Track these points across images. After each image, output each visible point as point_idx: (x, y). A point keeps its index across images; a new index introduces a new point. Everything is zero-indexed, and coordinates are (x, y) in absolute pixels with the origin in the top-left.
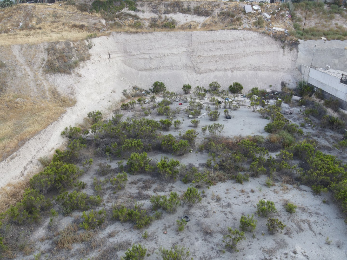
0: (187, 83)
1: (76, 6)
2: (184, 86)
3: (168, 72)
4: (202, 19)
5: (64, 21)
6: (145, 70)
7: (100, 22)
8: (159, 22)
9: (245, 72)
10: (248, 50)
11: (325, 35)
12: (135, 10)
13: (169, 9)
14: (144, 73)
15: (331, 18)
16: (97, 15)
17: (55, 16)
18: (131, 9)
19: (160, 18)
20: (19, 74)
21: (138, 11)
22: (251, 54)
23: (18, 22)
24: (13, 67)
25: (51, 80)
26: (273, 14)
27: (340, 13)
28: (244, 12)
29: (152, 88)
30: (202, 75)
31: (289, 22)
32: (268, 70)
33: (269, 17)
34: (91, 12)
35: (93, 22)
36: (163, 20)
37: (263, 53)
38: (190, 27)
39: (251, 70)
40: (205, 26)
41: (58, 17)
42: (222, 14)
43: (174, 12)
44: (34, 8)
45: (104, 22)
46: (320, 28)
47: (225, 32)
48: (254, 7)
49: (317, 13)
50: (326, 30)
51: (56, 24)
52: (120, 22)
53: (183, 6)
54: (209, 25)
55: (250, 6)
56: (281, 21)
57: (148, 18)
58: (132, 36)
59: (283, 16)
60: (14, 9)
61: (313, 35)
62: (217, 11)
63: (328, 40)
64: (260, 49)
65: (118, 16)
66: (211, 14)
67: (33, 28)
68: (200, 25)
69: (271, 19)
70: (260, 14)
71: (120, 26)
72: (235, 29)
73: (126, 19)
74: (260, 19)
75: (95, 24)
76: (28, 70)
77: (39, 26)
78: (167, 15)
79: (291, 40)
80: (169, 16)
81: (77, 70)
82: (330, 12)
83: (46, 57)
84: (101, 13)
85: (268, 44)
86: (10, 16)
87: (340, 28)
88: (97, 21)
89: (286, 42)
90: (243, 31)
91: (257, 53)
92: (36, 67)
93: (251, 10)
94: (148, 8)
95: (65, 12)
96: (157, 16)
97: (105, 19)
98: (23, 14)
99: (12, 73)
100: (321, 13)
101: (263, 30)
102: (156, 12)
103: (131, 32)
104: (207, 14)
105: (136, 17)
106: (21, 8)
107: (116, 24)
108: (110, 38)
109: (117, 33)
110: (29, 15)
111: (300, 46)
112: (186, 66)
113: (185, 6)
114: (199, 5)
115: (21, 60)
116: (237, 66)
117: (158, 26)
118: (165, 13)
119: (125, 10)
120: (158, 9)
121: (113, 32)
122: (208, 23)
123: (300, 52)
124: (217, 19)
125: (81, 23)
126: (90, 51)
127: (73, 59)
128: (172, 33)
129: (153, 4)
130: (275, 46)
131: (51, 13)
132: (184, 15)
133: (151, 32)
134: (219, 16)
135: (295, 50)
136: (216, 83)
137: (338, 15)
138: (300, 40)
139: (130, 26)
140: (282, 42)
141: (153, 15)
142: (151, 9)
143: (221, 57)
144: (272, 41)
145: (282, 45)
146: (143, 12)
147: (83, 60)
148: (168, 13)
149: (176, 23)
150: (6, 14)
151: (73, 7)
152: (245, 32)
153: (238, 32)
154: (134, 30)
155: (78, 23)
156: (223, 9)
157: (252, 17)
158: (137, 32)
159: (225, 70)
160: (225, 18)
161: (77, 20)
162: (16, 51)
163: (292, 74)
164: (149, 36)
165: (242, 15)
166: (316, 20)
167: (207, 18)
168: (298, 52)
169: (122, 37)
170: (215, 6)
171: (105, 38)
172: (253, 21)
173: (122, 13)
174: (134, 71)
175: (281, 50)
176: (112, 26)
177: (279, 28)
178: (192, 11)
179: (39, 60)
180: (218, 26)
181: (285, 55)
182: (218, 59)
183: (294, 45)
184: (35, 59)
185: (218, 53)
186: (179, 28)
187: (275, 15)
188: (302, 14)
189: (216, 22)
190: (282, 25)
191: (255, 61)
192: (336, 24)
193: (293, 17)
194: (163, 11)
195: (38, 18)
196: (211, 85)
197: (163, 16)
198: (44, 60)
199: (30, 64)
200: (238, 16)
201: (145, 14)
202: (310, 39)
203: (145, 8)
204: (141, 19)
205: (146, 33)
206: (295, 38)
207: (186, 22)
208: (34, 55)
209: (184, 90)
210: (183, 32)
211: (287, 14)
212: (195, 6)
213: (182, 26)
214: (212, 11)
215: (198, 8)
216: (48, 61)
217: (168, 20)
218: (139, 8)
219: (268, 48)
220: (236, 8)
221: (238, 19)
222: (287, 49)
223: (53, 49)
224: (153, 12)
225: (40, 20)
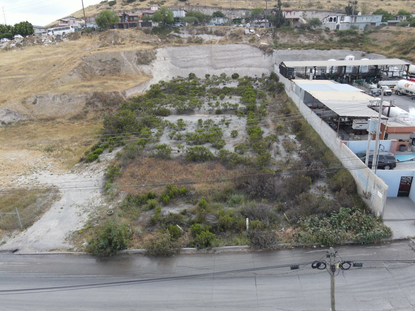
0: (207, 74)
1: (142, 30)
2: (206, 75)
3: (198, 69)
4: (219, 38)
5: (137, 39)
6: (185, 68)
7: (158, 40)
8: (193, 40)
9: (242, 68)
10: (245, 56)
11: (291, 47)
12: (178, 32)
13: (199, 32)
14: (184, 69)
15: (298, 37)
16: (155, 36)
17: (132, 37)
18: (175, 32)
19: (194, 37)
20: (126, 65)
21: (180, 33)
22: (246, 58)
23: (110, 40)
24: (122, 62)
25: (140, 67)
26: (262, 35)
27: (303, 34)
28: (244, 33)
29: (188, 77)
30: (217, 70)
31: (271, 39)
32: (256, 67)
33: (259, 36)
34: (152, 34)
35: (154, 40)
36: (195, 38)
37: (253, 57)
38: (211, 42)
39: (246, 67)
40: (220, 42)
41: (133, 38)
42: (231, 34)
43: (202, 33)
44: (119, 32)
45: (160, 40)
46: (290, 43)
47: (231, 45)
48: (251, 30)
49: (289, 34)
50: (293, 44)
51: (132, 42)
52: (170, 40)
53: (208, 30)
54: (223, 41)
55: (248, 30)
56: (266, 39)
57: (186, 37)
58: (177, 48)
59: (268, 36)
60: (107, 33)
61: (284, 47)
62: (228, 33)
63: (291, 50)
64: (251, 55)
65: (168, 37)
66: (224, 35)
67: (120, 44)
68: (217, 42)
69: (260, 37)
70: (254, 34)
71: (169, 42)
72: (237, 43)
73: (173, 38)
74: (254, 37)
75: (155, 41)
76: (129, 63)
77: (123, 42)
78: (198, 35)
79: (269, 50)
80: (199, 36)
81: (151, 63)
82: (297, 33)
83: (136, 57)
84: (158, 35)
85: (256, 52)
86: (105, 37)
87: (302, 43)
88: (156, 40)
89: (266, 51)
90: (241, 45)
91: (250, 57)
92: (132, 62)
93: (249, 32)
94: (186, 32)
95: (136, 34)
96: (191, 36)
97: (160, 38)
98: (113, 36)
99: (122, 64)
100: (292, 34)
101: (254, 44)
102: (191, 34)
103: (176, 46)
104: (222, 35)
105: (179, 37)
106: (111, 32)
107: (167, 41)
108: (164, 49)
109: (168, 46)
110: (116, 37)
111: (274, 53)
112: (208, 65)
113: (209, 30)
114: (217, 29)
115: (125, 59)
116: (238, 65)
117: (192, 42)
118: (197, 34)
119: (172, 33)
120: (193, 32)
121: (166, 46)
122: (222, 40)
123: (273, 57)
124: (228, 38)
125: (147, 41)
126: (156, 55)
127: (149, 59)
128: (200, 46)
129: (190, 29)
130: (260, 53)
131: (129, 35)
132: (208, 35)
133: (188, 46)
134: (229, 36)
135: (271, 55)
136: (224, 73)
137: (302, 35)
138: (274, 50)
139: (175, 42)
140: (264, 51)
141: (189, 35)
142: (188, 32)
143: (228, 59)
144: (258, 50)
145: (264, 53)
146: (183, 34)
147: (153, 59)
148: (199, 35)
149: (203, 40)
150: (102, 35)
151: (141, 31)
152: (243, 45)
153: (239, 45)
154: (178, 44)
155: (145, 41)
156: (232, 32)
157: (249, 36)
158: (180, 46)
159: (231, 67)
160: (233, 37)
161: (145, 39)
162: (122, 55)
163: (270, 69)
164: (187, 48)
165: (243, 36)
166: (288, 39)
167: (223, 37)
168: (272, 56)
169: (171, 49)
170: (227, 30)
171: (162, 49)
172: (249, 38)
173: (171, 35)
174: (178, 68)
175: (264, 55)
176: (165, 43)
177: (264, 43)
178: (213, 33)
179: (134, 59)
180: (228, 42)
181: (265, 58)
182: (227, 61)
183: (271, 52)
184: (132, 58)
185: (227, 57)
186: (205, 43)
187: (263, 35)
188: (280, 35)
189: (227, 40)
190: (266, 41)
191: (248, 62)
192: (300, 40)
193: (274, 36)
194: (195, 33)
195: (122, 38)
196: (221, 75)
197: (196, 36)
198: (136, 59)
199: (130, 60)
200: (240, 36)
201: (185, 35)
202: (281, 49)
203: (184, 32)
204: (182, 38)
205: (185, 46)
206: (271, 49)
207: (209, 39)
208: (131, 56)
209: (206, 77)
210: (206, 45)
211: (270, 35)
212: (215, 30)
213: (207, 42)
214: (226, 33)
215: (217, 31)
216: (138, 59)
217: (198, 38)
218: (181, 31)
219: (256, 54)
220: (240, 31)
221: (240, 38)
222: (267, 55)
223: (140, 53)
224: (189, 33)
225: (123, 40)
